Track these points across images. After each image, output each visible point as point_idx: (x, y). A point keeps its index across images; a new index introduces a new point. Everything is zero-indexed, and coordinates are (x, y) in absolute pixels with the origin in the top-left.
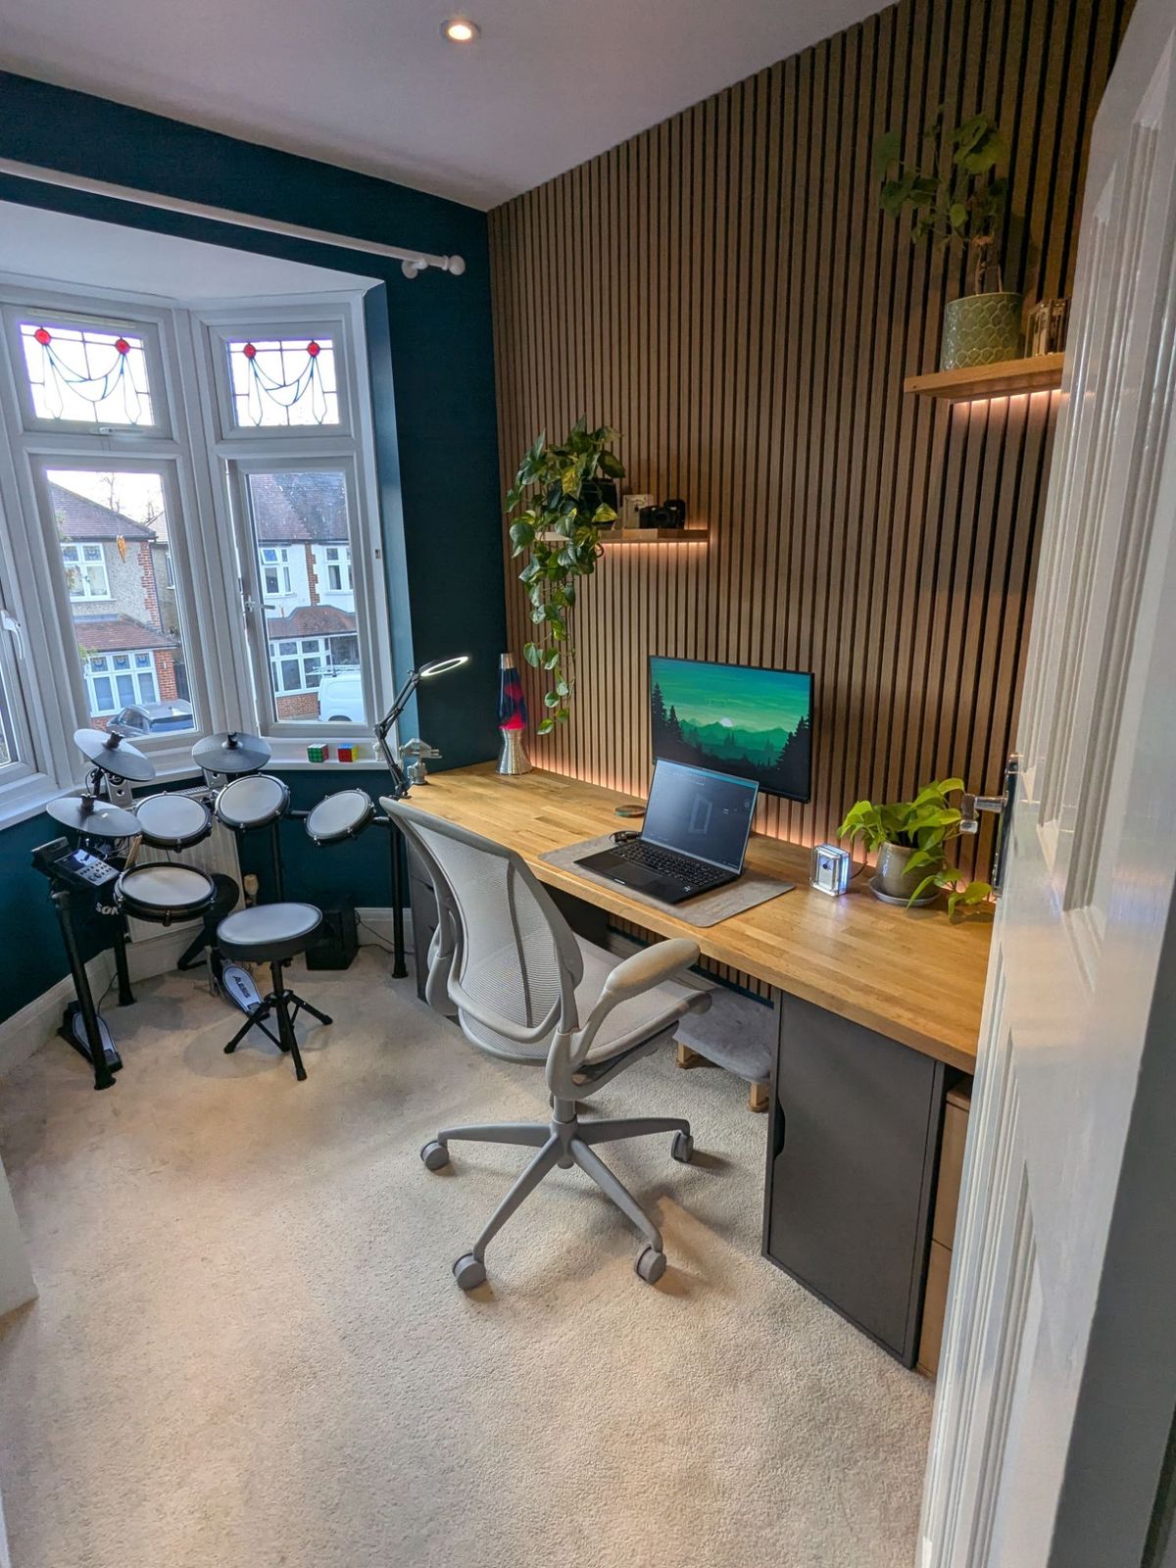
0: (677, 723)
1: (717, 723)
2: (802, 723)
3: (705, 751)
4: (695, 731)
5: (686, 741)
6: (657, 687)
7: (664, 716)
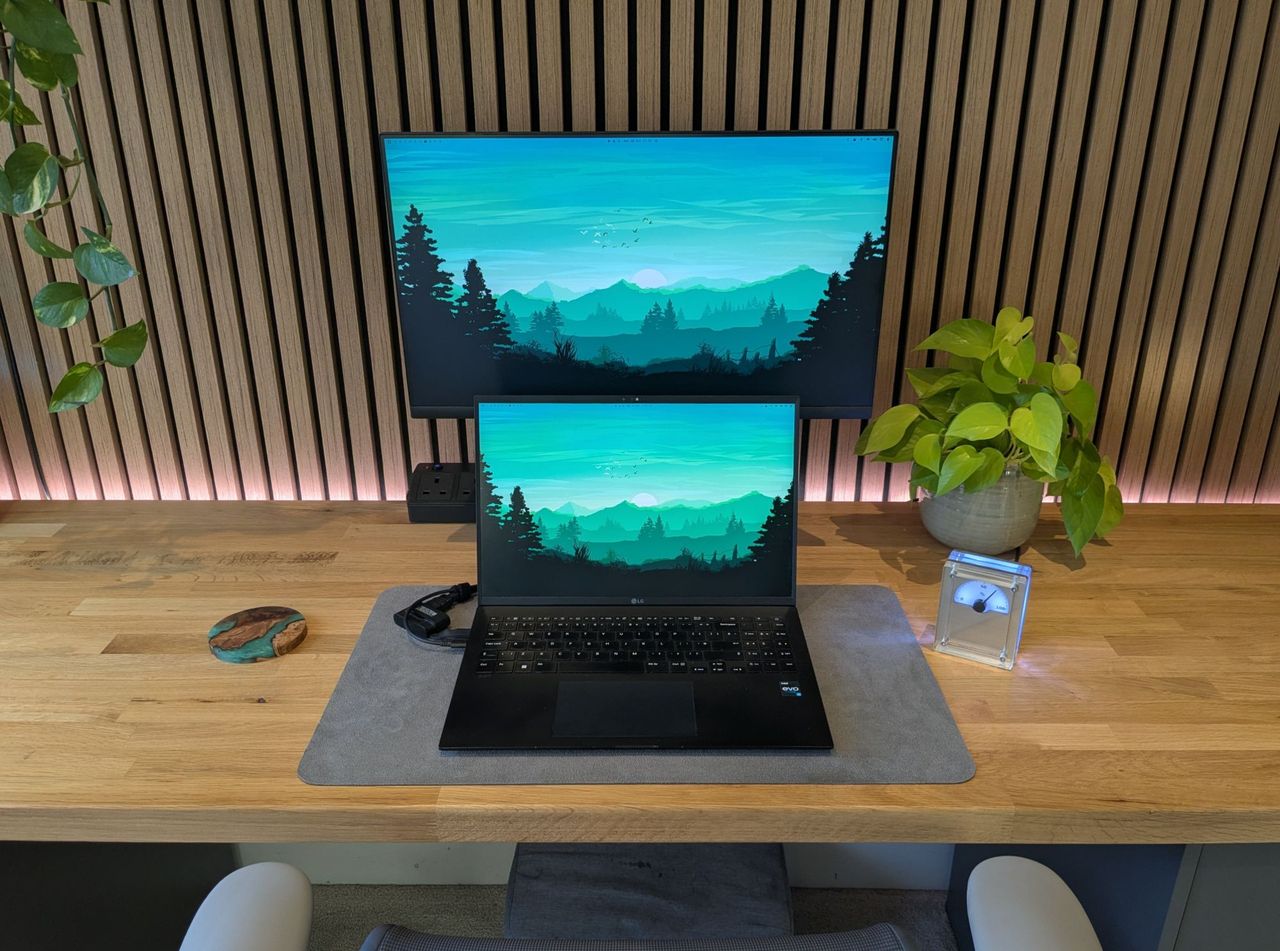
0: (490, 301)
1: (622, 283)
2: (866, 247)
3: (581, 355)
4: (550, 315)
5: (522, 342)
6: (414, 216)
7: (442, 292)
